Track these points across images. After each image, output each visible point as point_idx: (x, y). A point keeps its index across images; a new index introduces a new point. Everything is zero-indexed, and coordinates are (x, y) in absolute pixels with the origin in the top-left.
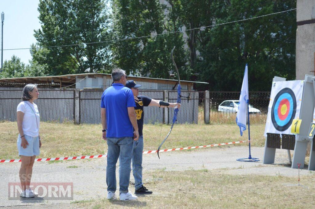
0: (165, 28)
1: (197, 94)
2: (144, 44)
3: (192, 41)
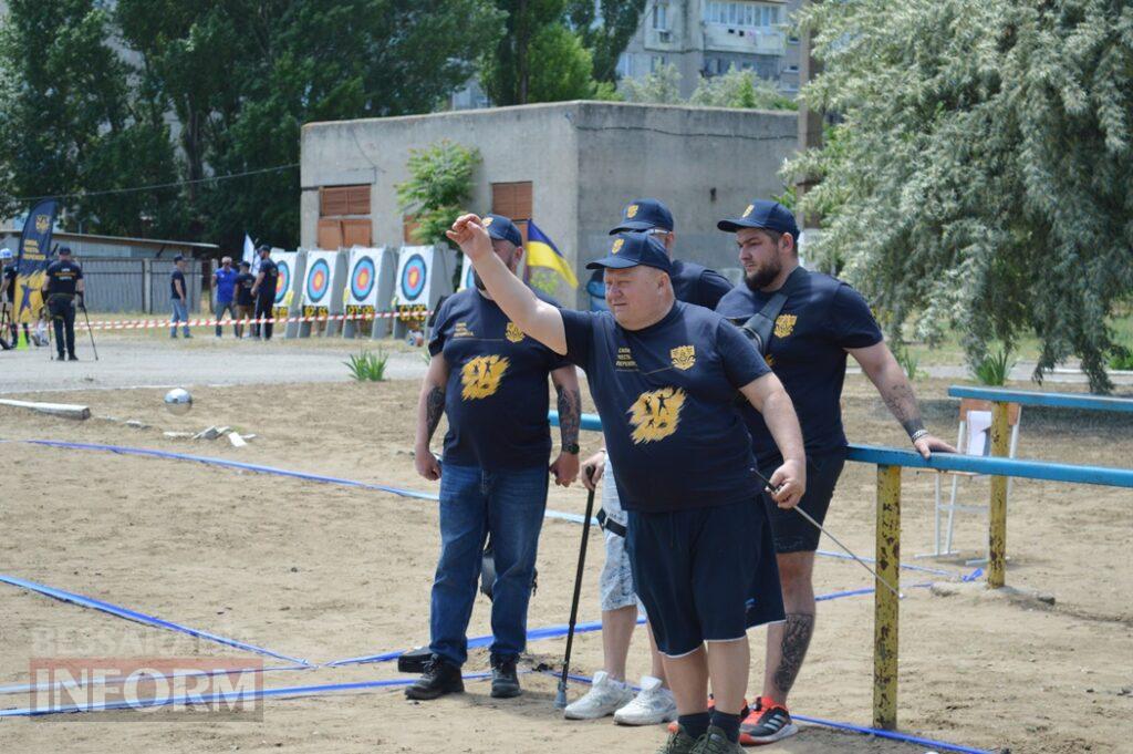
0: (131, 112)
1: (198, 265)
2: (79, 146)
3: (192, 137)
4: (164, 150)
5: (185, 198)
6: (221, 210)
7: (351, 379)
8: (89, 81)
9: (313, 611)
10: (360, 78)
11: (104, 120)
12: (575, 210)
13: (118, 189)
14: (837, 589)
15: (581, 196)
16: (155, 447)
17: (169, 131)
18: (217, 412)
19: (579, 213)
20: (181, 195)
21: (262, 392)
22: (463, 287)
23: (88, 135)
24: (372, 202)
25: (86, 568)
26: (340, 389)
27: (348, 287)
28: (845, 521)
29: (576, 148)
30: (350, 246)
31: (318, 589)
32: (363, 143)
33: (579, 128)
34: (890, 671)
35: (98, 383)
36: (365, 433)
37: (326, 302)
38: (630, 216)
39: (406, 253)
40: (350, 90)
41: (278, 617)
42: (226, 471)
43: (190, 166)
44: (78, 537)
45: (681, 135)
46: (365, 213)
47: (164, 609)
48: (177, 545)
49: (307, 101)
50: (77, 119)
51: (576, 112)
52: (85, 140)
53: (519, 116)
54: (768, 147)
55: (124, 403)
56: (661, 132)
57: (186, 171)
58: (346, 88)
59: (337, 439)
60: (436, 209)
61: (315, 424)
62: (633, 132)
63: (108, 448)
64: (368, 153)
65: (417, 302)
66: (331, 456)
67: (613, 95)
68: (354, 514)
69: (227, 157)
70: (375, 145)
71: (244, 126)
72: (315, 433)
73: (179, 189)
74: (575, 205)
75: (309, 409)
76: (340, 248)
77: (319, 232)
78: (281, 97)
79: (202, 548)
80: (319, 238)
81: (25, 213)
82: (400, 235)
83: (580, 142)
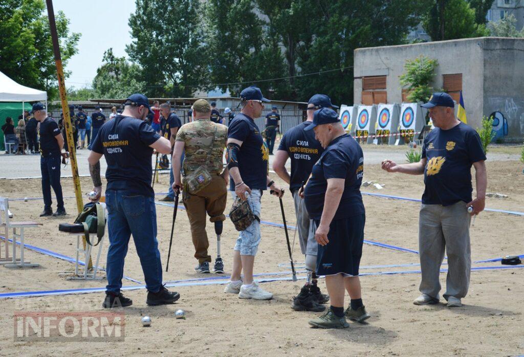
0: (264, 43)
1: (301, 112)
2: (240, 58)
3: (290, 53)
4: (278, 60)
6: (305, 87)
8: (245, 29)
10: (369, 26)
11: (252, 46)
12: (483, 86)
13: (259, 78)
15: (485, 80)
17: (281, 51)
19: (482, 88)
23: (245, 53)
24: (387, 83)
27: (377, 122)
29: (483, 58)
30: (378, 103)
32: (383, 58)
33: (484, 49)
37: (367, 128)
39: (404, 106)
43: (289, 67)
46: (384, 89)
48: (385, 224)
49: (344, 37)
50: (239, 46)
51: (483, 42)
52: (243, 55)
53: (456, 44)
56: (521, 50)
57: (288, 69)
58: (363, 29)
60: (418, 86)
62: (509, 51)
64: (385, 61)
65: (410, 128)
69: (308, 62)
70: (388, 58)
71: (316, 48)
74: (483, 84)
76: (373, 105)
77: (362, 97)
78: (332, 35)
79: (395, 226)
80: (363, 100)
81: (217, 88)
82: (400, 98)
83: (485, 56)
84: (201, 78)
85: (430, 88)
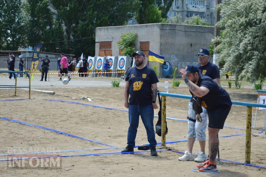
0: (54, 24)
2: (42, 32)
3: (68, 30)
4: (62, 33)
5: (66, 44)
6: (75, 47)
7: (112, 86)
8: (45, 17)
9: (116, 137)
10: (108, 17)
11: (48, 26)
12: (160, 48)
13: (51, 42)
14: (231, 134)
15: (161, 45)
16: (71, 101)
17: (63, 28)
18: (83, 93)
19: (160, 49)
20: (65, 43)
21: (92, 89)
22: (133, 66)
24: (112, 45)
25: (64, 127)
26: (110, 89)
28: (230, 120)
29: (160, 34)
30: (107, 56)
31: (116, 132)
32: (110, 32)
33: (161, 29)
34: (249, 151)
35: (54, 86)
36: (117, 99)
37: (101, 69)
38: (201, 52)
39: (120, 58)
40: (105, 19)
41: (108, 138)
42: (88, 106)
43: (67, 37)
44: (60, 120)
45: (184, 31)
46: (110, 48)
47: (83, 136)
48: (82, 122)
49: (95, 22)
50: (42, 25)
51: (160, 26)
52: (43, 30)
53: (147, 26)
54: (204, 34)
55: (61, 91)
56: (179, 30)
57: (66, 38)
58: (104, 19)
59: (112, 100)
60: (127, 47)
61: (106, 96)
62: (173, 30)
63: (61, 101)
64: (111, 34)
65: (122, 69)
66: (111, 103)
67: (166, 21)
68: (120, 116)
69: (76, 34)
70: (113, 32)
71: (80, 28)
72: (106, 98)
73: (65, 42)
74: (159, 47)
75: (103, 93)
76: (104, 56)
77: (99, 53)
78: (89, 21)
79: (88, 123)
80: (99, 54)
81: (29, 47)
82: (118, 54)
83: (161, 33)
84: (21, 41)
85: (133, 49)
